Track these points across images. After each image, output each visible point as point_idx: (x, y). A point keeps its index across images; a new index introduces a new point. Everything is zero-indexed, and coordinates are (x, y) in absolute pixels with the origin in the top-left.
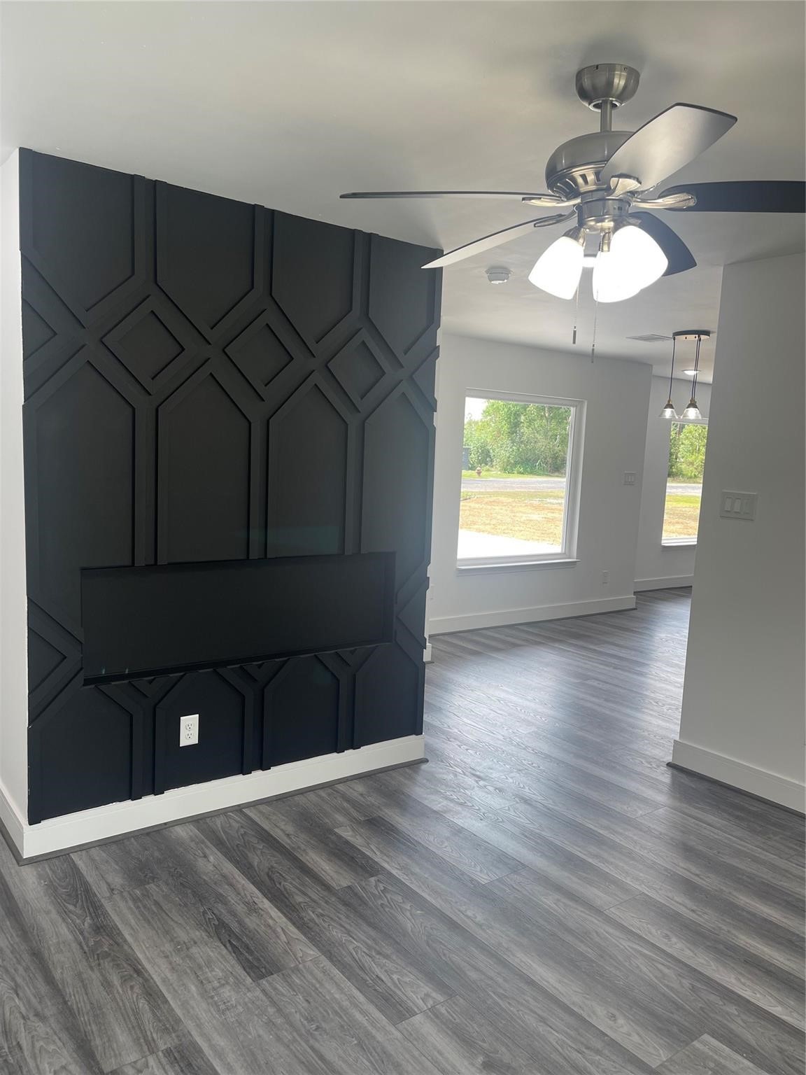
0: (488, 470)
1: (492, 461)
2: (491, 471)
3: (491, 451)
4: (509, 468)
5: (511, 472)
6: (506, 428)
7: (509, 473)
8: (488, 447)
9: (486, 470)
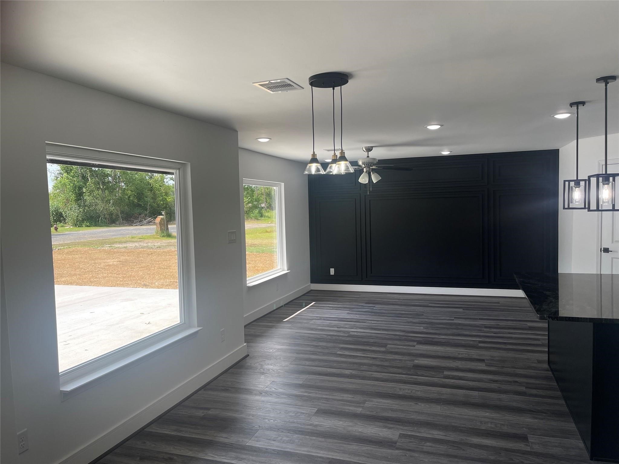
0: (62, 226)
1: (65, 220)
2: (65, 226)
3: (63, 213)
4: (78, 223)
5: (81, 226)
6: (73, 197)
7: (79, 227)
8: (61, 210)
9: (61, 227)
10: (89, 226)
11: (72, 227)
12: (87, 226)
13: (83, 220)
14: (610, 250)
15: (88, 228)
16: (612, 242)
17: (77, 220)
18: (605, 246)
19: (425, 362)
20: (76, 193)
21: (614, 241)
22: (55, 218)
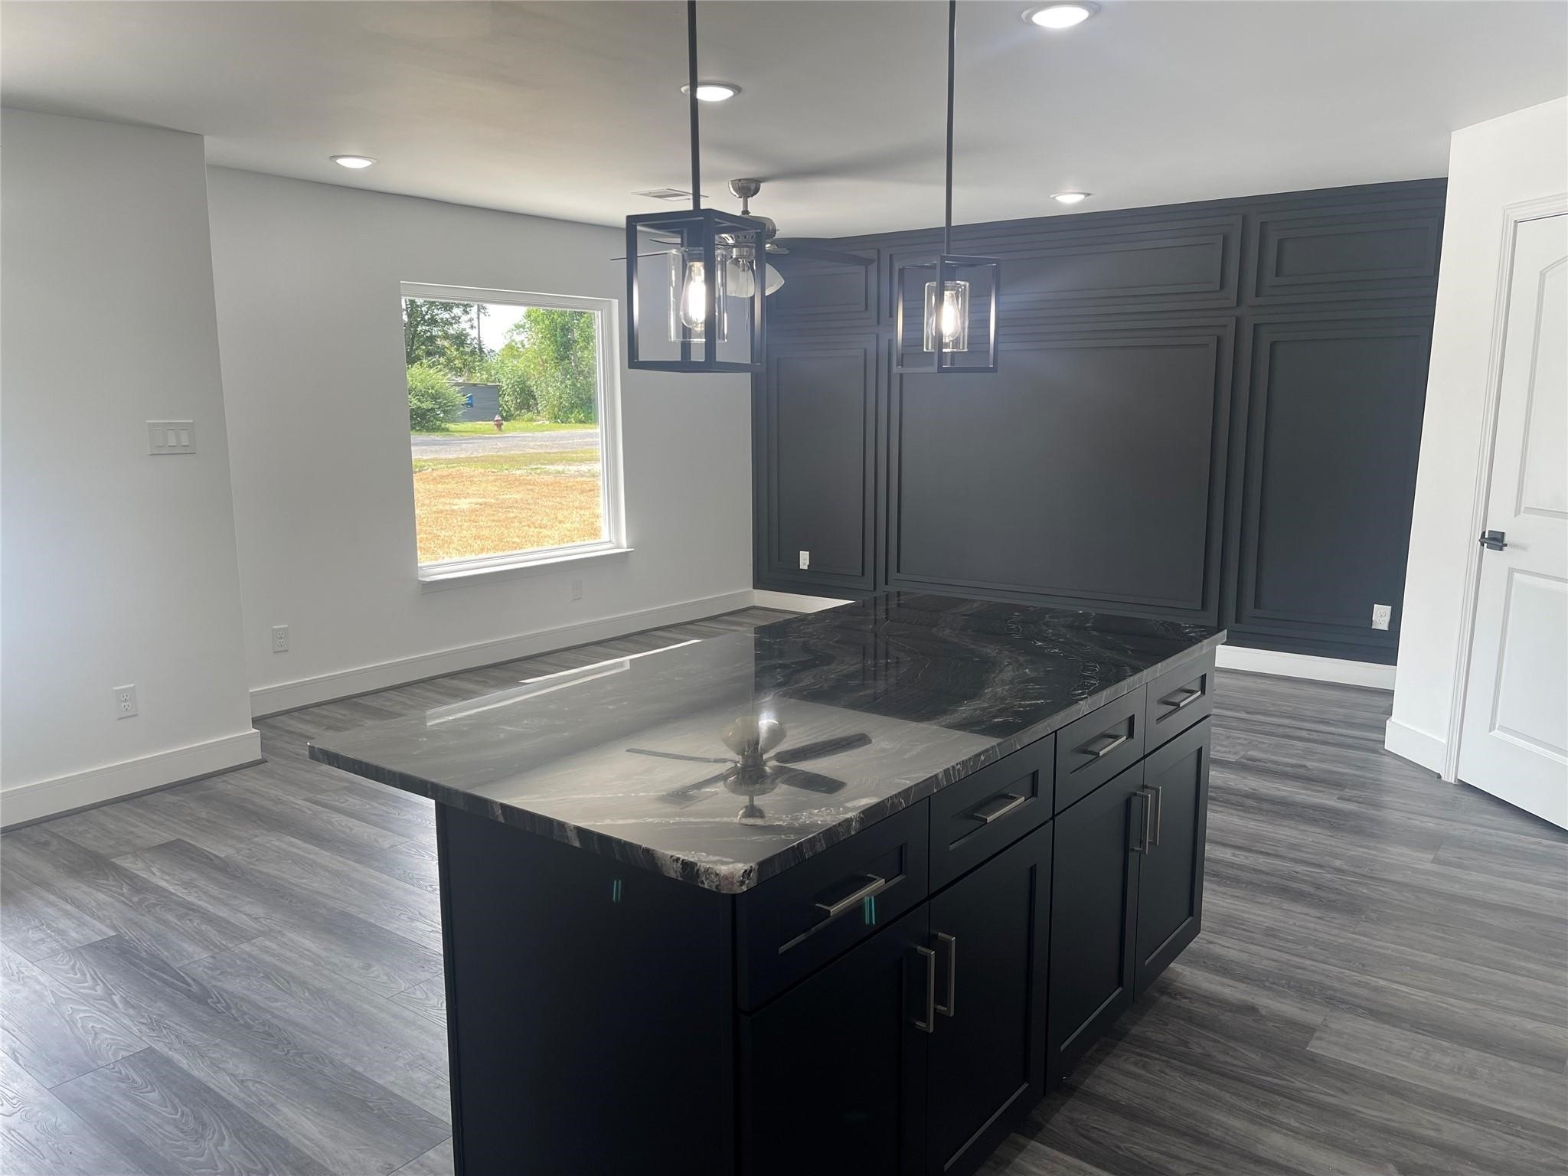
0: (530, 420)
1: (536, 405)
2: (535, 420)
3: (534, 389)
4: (561, 414)
5: (566, 420)
6: (551, 351)
7: (562, 422)
8: (531, 382)
9: (528, 420)
10: (584, 422)
11: (547, 422)
12: (581, 422)
13: (573, 406)
14: (1507, 540)
15: (581, 425)
16: (1517, 512)
17: (560, 407)
18: (1494, 526)
20: (556, 342)
21: (1522, 508)
22: (519, 401)
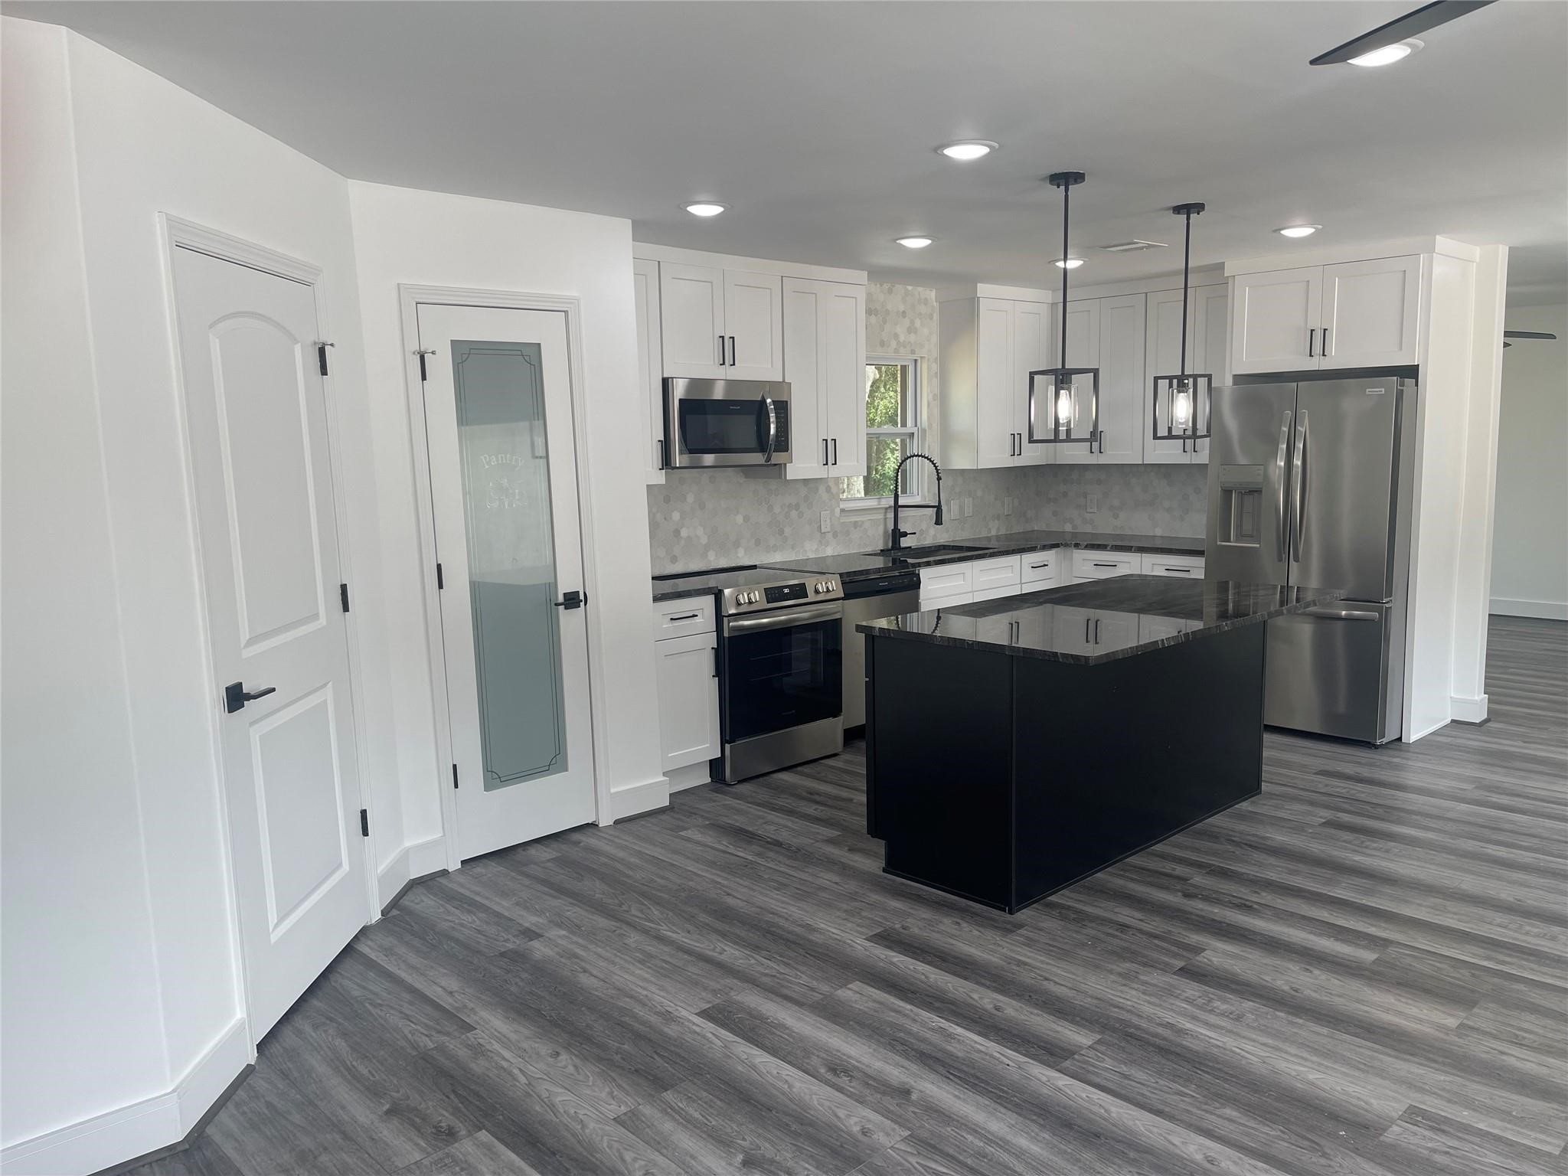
19: (1413, 1011)
